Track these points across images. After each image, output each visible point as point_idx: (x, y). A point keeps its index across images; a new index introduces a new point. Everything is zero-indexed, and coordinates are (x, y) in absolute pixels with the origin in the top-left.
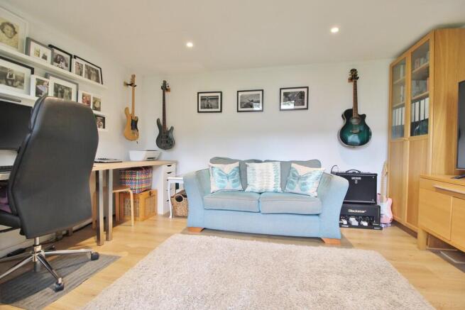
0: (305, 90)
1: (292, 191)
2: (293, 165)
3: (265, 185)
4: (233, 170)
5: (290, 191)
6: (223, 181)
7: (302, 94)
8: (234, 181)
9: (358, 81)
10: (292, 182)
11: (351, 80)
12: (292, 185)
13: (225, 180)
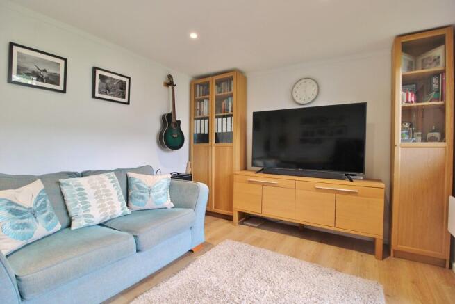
0: (127, 80)
1: (143, 208)
2: (131, 174)
3: (109, 210)
4: (39, 197)
5: (138, 208)
6: (25, 225)
7: (122, 85)
8: (48, 218)
9: (175, 87)
10: (142, 197)
11: (167, 85)
12: (141, 200)
13: (31, 220)
